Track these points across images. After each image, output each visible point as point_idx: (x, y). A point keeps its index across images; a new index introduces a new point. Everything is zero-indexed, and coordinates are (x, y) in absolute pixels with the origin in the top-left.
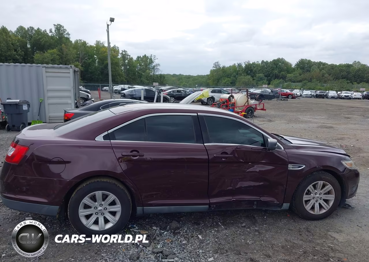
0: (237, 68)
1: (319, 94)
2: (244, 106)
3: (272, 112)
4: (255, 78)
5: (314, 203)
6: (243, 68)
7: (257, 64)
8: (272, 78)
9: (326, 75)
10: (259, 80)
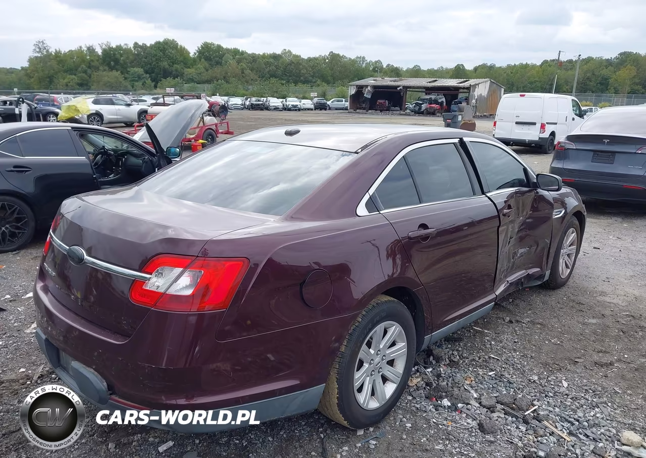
0: (86, 55)
1: (255, 103)
2: (198, 127)
4: (127, 75)
6: (99, 56)
7: (125, 48)
8: (159, 76)
9: (248, 72)
10: (136, 79)
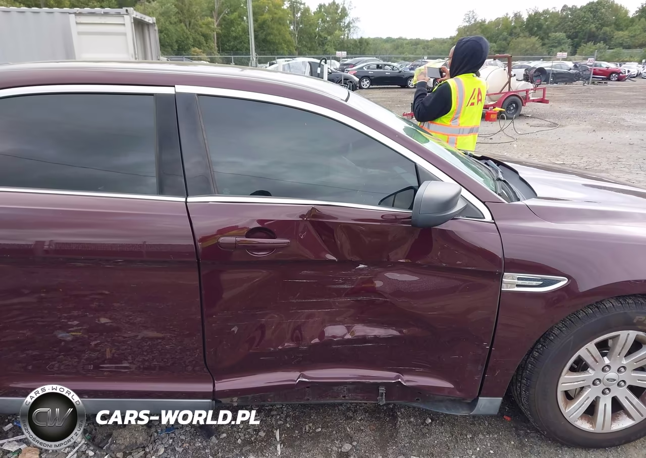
2: (500, 93)
3: (566, 108)
4: (546, 41)
5: (597, 398)
6: (523, 22)
8: (582, 40)
10: (556, 44)
